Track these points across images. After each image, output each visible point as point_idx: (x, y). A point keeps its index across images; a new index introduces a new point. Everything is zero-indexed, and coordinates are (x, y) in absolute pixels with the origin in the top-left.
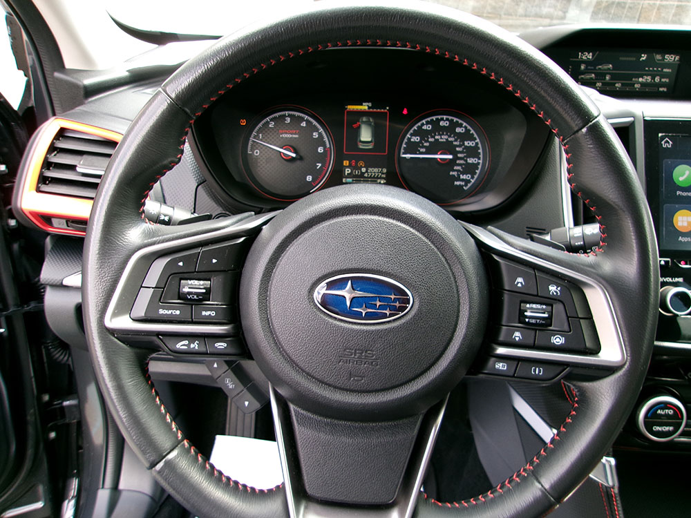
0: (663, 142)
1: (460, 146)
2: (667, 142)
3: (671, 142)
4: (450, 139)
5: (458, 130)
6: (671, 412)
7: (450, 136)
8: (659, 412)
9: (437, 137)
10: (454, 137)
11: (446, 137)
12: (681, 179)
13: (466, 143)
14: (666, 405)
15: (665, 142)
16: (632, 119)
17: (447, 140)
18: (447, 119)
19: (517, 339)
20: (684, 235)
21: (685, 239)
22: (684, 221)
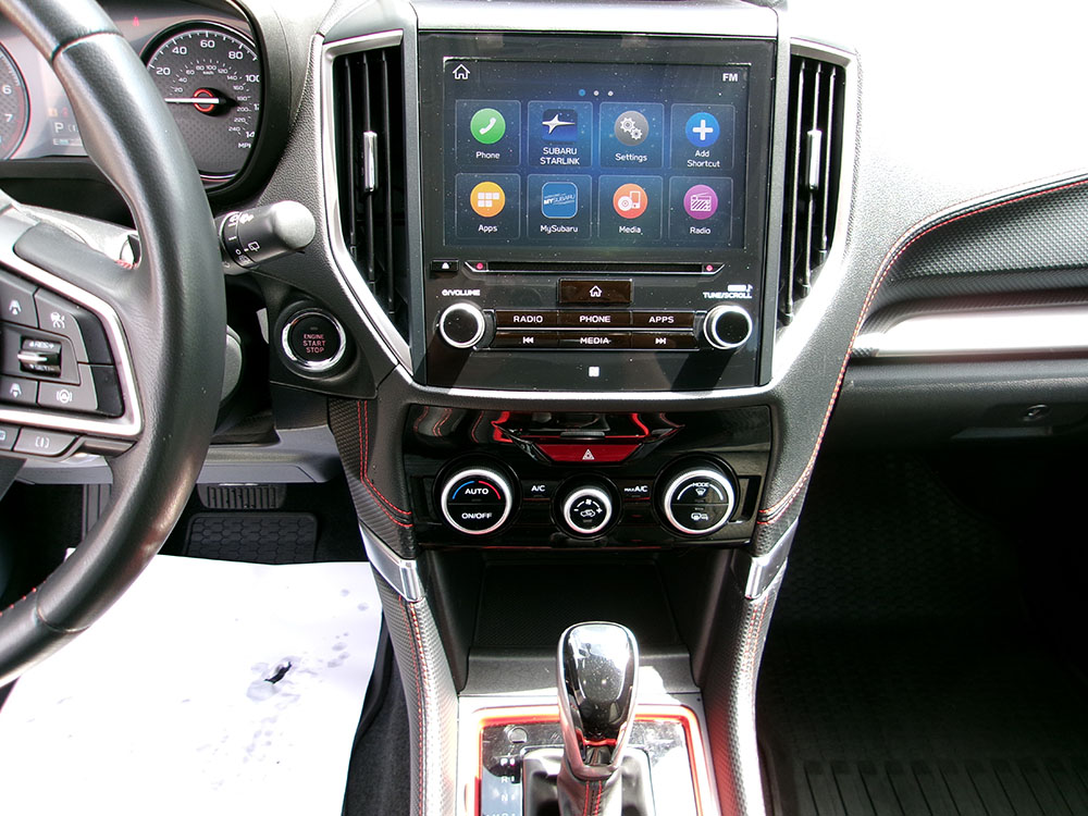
0: (455, 72)
1: (238, 82)
2: (461, 70)
3: (468, 72)
4: (220, 71)
5: (233, 55)
6: (485, 491)
7: (220, 66)
8: (468, 491)
9: (199, 68)
10: (227, 67)
11: (214, 68)
12: (483, 131)
13: (248, 78)
14: (478, 481)
15: (458, 72)
16: (400, 33)
17: (216, 72)
18: (211, 36)
19: (15, 394)
20: (488, 221)
21: (489, 229)
22: (487, 198)
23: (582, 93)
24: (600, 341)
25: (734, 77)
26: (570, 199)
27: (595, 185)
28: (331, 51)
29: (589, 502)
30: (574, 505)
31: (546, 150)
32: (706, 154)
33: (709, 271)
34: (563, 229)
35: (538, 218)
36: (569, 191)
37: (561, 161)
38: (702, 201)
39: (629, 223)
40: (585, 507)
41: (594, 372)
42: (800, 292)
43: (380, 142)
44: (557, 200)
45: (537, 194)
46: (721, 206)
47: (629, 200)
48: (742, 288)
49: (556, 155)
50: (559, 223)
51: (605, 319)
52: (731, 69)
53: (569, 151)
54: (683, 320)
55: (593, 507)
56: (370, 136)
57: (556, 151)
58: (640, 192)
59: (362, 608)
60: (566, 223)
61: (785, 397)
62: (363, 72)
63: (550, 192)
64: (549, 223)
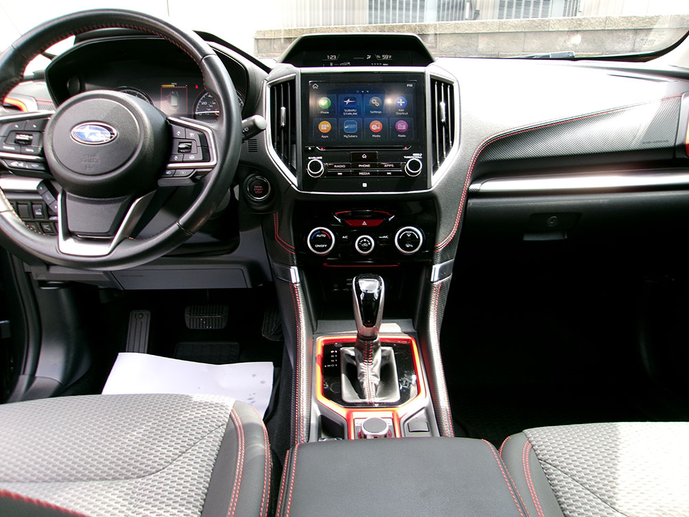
2: (316, 86)
3: (318, 86)
6: (324, 236)
8: (318, 236)
12: (322, 105)
14: (321, 232)
15: (314, 86)
16: (295, 74)
19: (177, 159)
20: (325, 134)
21: (325, 137)
22: (325, 127)
23: (358, 92)
24: (367, 174)
25: (411, 85)
26: (355, 126)
27: (363, 121)
28: (270, 84)
29: (365, 240)
30: (359, 242)
31: (345, 110)
32: (402, 110)
33: (406, 148)
34: (352, 136)
35: (343, 132)
36: (354, 123)
37: (350, 114)
38: (402, 126)
39: (376, 134)
40: (364, 242)
41: (365, 185)
42: (442, 159)
43: (287, 111)
44: (349, 126)
45: (342, 125)
46: (409, 127)
47: (375, 126)
48: (418, 154)
49: (348, 112)
50: (350, 134)
51: (368, 166)
52: (410, 83)
53: (353, 110)
54: (397, 166)
55: (367, 242)
56: (283, 109)
57: (349, 110)
58: (379, 123)
59: (263, 382)
60: (353, 134)
61: (438, 194)
62: (281, 89)
63: (346, 124)
64: (347, 134)
